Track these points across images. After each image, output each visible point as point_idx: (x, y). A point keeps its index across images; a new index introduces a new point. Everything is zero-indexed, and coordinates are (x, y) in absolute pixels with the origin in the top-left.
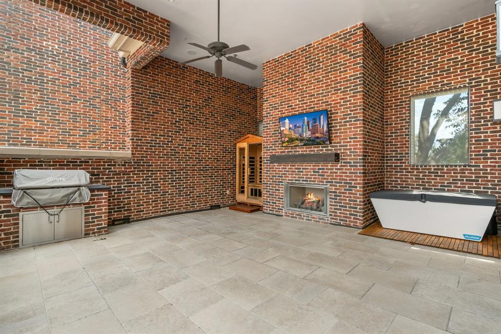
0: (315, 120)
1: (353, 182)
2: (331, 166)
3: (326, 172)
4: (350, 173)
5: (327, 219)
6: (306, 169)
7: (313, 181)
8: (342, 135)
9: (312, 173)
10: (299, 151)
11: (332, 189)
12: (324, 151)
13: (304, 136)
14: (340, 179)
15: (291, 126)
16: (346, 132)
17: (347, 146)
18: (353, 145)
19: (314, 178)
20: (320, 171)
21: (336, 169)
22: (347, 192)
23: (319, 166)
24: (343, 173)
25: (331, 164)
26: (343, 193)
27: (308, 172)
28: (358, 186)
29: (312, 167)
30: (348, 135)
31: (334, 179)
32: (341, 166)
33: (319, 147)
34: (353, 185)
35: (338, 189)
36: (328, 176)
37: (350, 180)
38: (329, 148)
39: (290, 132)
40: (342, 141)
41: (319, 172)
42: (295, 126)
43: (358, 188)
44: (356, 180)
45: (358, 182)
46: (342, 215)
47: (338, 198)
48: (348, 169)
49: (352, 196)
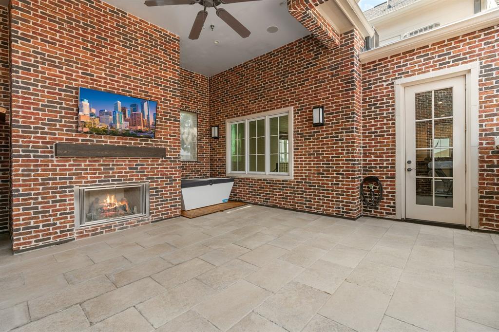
0: (134, 107)
1: (173, 176)
2: (151, 161)
3: (146, 168)
4: (171, 168)
5: (147, 219)
6: (117, 165)
7: (129, 180)
8: (163, 131)
9: (128, 170)
10: (106, 142)
11: (153, 185)
12: (143, 145)
13: (118, 127)
14: (161, 175)
15: (94, 111)
16: (167, 129)
17: (167, 142)
18: (173, 142)
19: (130, 176)
20: (139, 167)
21: (157, 165)
22: (168, 186)
23: (137, 161)
24: (164, 168)
25: (151, 160)
26: (164, 188)
27: (122, 168)
28: (177, 179)
29: (127, 163)
30: (168, 133)
31: (155, 175)
32: (162, 161)
33: (137, 140)
34: (173, 178)
35: (159, 185)
36: (149, 172)
37: (170, 174)
38: (149, 142)
39: (93, 120)
40: (163, 137)
41: (137, 168)
42: (101, 111)
43: (177, 181)
44: (176, 174)
45: (178, 175)
46: (164, 209)
47: (159, 193)
48: (169, 165)
49: (172, 189)
